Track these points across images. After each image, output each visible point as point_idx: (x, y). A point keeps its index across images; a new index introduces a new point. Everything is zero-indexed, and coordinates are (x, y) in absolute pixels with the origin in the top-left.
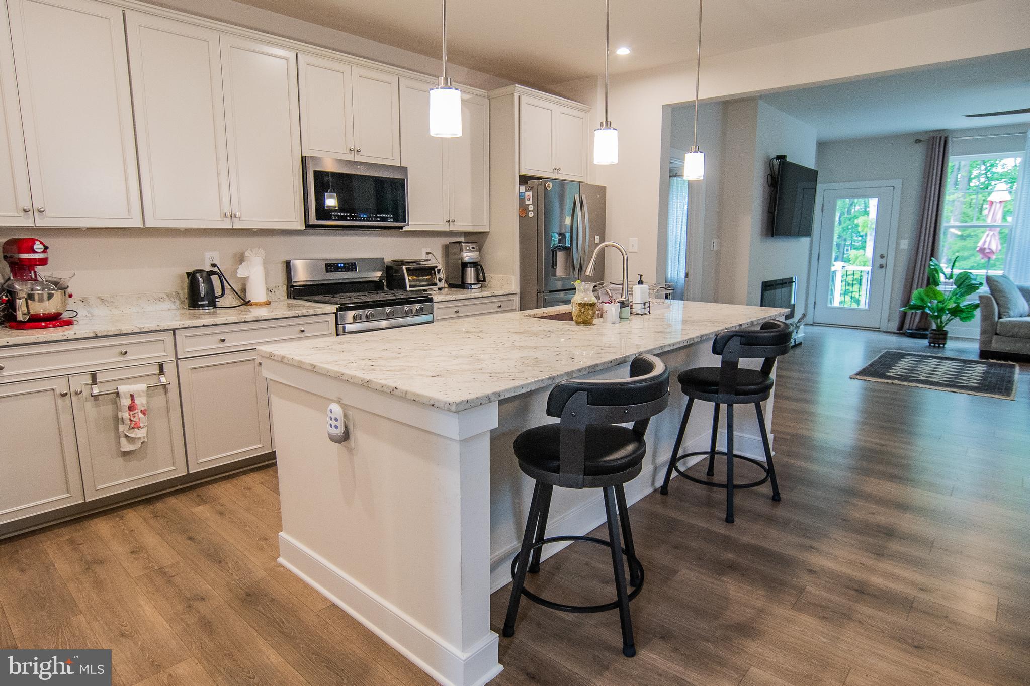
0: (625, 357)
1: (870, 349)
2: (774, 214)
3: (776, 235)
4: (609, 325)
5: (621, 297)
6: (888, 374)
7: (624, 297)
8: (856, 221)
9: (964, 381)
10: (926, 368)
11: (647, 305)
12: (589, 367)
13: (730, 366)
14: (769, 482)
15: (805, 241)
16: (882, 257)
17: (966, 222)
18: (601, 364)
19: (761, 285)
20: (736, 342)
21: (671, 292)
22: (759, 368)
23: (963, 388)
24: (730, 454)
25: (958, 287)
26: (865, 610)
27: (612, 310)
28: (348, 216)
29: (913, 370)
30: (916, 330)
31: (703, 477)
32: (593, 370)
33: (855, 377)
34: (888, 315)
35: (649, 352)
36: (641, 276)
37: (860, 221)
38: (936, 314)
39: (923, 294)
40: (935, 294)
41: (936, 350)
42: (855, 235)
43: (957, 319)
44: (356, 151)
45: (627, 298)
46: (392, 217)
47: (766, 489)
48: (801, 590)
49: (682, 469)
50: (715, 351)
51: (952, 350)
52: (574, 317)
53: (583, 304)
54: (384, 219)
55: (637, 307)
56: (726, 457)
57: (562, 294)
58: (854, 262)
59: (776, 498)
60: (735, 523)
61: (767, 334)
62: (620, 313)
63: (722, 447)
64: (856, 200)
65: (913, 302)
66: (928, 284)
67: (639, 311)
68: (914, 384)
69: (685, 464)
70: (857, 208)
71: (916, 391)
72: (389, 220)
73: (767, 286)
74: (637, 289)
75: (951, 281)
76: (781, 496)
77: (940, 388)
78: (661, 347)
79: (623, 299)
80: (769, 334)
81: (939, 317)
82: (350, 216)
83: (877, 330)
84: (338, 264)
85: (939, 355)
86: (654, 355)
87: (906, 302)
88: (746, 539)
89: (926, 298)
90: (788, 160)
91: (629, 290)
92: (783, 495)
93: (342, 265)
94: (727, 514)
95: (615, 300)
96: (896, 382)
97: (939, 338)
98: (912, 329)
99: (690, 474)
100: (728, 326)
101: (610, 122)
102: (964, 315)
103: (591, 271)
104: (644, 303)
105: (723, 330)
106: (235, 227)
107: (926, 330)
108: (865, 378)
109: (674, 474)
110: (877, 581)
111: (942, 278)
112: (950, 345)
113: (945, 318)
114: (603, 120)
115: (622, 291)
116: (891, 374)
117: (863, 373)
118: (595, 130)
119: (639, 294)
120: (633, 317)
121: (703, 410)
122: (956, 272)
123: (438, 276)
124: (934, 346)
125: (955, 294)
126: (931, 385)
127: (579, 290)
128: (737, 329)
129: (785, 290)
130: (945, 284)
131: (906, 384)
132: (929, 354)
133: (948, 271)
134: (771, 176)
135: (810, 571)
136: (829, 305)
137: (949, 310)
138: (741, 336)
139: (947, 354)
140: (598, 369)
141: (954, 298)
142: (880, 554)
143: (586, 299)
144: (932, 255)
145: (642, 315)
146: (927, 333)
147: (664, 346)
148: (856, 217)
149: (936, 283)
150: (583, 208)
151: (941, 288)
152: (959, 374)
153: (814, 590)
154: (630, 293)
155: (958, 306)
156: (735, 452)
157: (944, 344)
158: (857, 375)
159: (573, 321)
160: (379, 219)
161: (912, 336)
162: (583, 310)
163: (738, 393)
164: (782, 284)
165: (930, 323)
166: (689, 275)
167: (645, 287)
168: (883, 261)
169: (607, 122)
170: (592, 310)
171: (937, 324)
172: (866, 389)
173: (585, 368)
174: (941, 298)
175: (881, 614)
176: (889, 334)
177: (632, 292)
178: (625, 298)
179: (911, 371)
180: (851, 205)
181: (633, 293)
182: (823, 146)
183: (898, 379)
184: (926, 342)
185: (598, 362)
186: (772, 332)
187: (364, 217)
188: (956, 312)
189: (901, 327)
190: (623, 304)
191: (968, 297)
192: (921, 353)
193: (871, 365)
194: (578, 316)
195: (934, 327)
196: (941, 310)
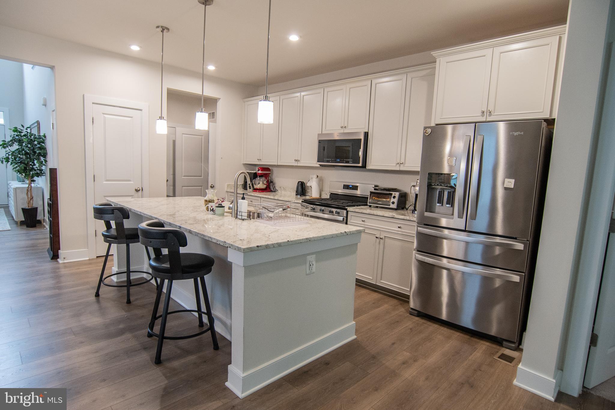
28: (330, 160)
44: (343, 127)
46: (352, 161)
54: (347, 162)
72: (350, 162)
82: (332, 160)
84: (349, 185)
93: (351, 186)
106: (298, 165)
123: (392, 200)
160: (345, 162)
187: (338, 161)
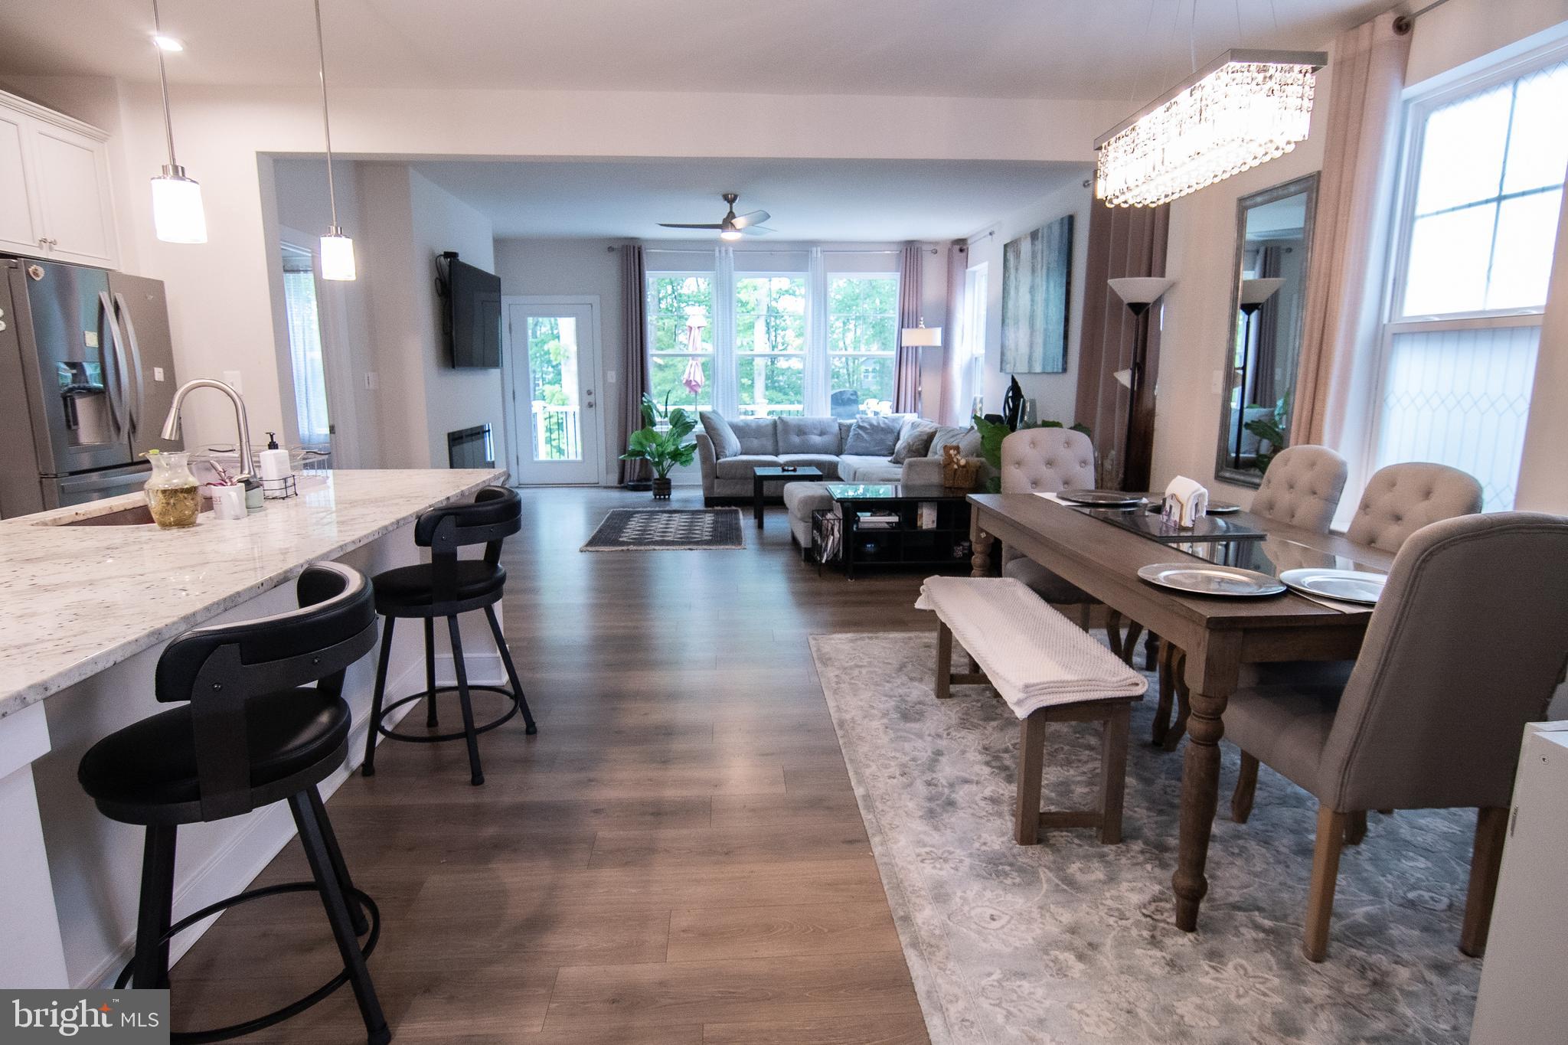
0: (286, 572)
1: (593, 513)
2: (451, 335)
3: (460, 365)
4: (228, 522)
5: (242, 472)
6: (621, 539)
7: (246, 471)
8: (546, 348)
9: (697, 537)
10: (659, 524)
11: (290, 481)
12: (225, 600)
13: (444, 560)
14: (519, 714)
15: (495, 373)
16: (589, 393)
17: (662, 349)
18: (245, 591)
19: (446, 437)
20: (449, 523)
21: (323, 458)
22: (481, 557)
23: (698, 543)
24: (463, 688)
25: (674, 426)
26: (668, 834)
27: (230, 496)
29: (645, 530)
30: (638, 481)
31: (424, 732)
32: (231, 603)
33: (585, 549)
34: (604, 467)
35: (324, 557)
36: (272, 436)
37: (551, 346)
38: (657, 460)
39: (640, 436)
40: (654, 437)
41: (662, 503)
42: (546, 365)
43: (678, 464)
45: (252, 473)
47: (518, 722)
48: (592, 841)
49: (389, 728)
50: (421, 540)
51: (678, 501)
52: (155, 516)
53: (172, 490)
55: (273, 486)
56: (456, 693)
57: (95, 477)
58: (551, 401)
59: (531, 730)
60: (486, 783)
61: (489, 507)
62: (247, 499)
63: (446, 678)
64: (540, 319)
65: (631, 448)
66: (643, 426)
67: (277, 494)
68: (648, 548)
69: (390, 719)
70: (543, 330)
71: (654, 554)
73: (456, 439)
74: (268, 457)
75: (666, 419)
76: (536, 725)
77: (677, 547)
78: (341, 547)
79: (245, 475)
80: (490, 508)
81: (659, 463)
83: (595, 486)
85: (666, 509)
86: (333, 561)
87: (623, 449)
88: (507, 799)
89: (644, 442)
90: (462, 258)
91: (254, 459)
92: (539, 724)
94: (473, 773)
95: (230, 478)
96: (631, 547)
97: (663, 488)
98: (633, 481)
99: (401, 732)
100: (433, 502)
101: (182, 168)
102: (684, 458)
103: (172, 430)
104: (285, 480)
105: (426, 508)
107: (649, 480)
108: (597, 548)
109: (380, 737)
110: (671, 793)
111: (658, 419)
112: (675, 495)
113: (667, 462)
114: (167, 162)
115: (242, 462)
116: (625, 539)
117: (593, 542)
118: (152, 179)
119: (272, 465)
120: (267, 504)
121: (409, 631)
122: (671, 409)
124: (660, 499)
125: (671, 434)
126: (667, 545)
127: (158, 467)
128: (444, 503)
129: (477, 443)
130: (662, 423)
131: (642, 548)
132: (657, 509)
133: (662, 408)
134: (440, 280)
135: (597, 811)
136: (535, 459)
137: (669, 454)
138: (456, 514)
139: (674, 506)
140: (241, 600)
141: (672, 440)
142: (665, 761)
143: (175, 481)
144: (643, 390)
145: (283, 498)
146: (649, 483)
147: (345, 545)
148: (544, 342)
149: (653, 424)
150: (120, 316)
151: (657, 429)
152: (690, 528)
153: (606, 832)
154: (257, 465)
155: (677, 449)
156: (470, 682)
157: (669, 495)
158: (587, 545)
159: (153, 522)
161: (635, 489)
162: (172, 501)
163: (461, 597)
164: (472, 435)
165: (651, 472)
166: (336, 429)
167: (281, 452)
168: (591, 399)
169: (176, 168)
170: (192, 499)
171: (659, 472)
172: (597, 562)
173: (218, 603)
174: (659, 441)
175: (685, 832)
176: (609, 490)
177: (259, 462)
178: (249, 473)
179: (644, 531)
180: (536, 325)
181: (261, 464)
182: (500, 244)
183: (634, 544)
184: (650, 494)
185: (239, 588)
186: (498, 503)
188: (676, 455)
189: (621, 480)
190: (249, 485)
191: (685, 438)
192: (649, 509)
193: (600, 531)
194: (163, 514)
195: (656, 475)
196: (661, 455)
